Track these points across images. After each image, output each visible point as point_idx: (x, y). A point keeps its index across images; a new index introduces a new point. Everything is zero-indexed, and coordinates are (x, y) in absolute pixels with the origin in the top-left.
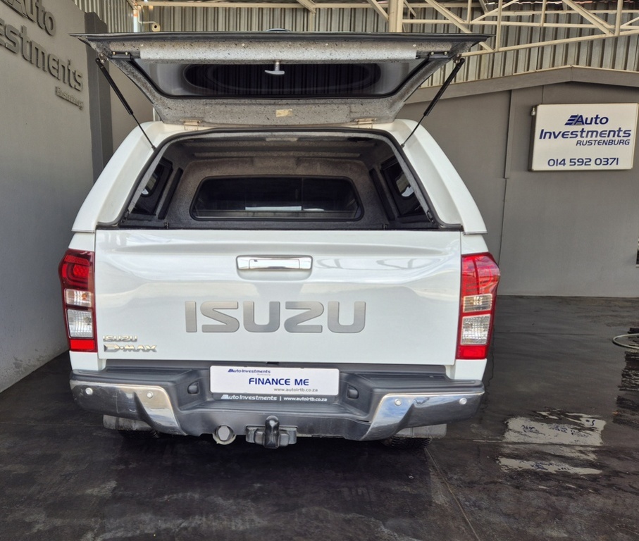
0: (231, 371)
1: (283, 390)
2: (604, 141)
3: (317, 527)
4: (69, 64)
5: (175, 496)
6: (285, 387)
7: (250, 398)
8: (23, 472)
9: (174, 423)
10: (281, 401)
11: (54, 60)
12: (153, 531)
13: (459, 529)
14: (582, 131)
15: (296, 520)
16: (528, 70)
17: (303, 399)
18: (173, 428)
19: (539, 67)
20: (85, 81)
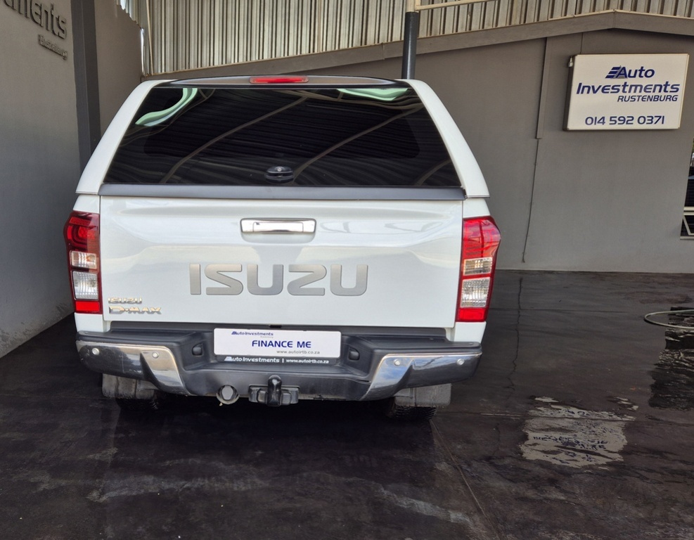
0: (234, 333)
1: (285, 352)
2: (649, 96)
3: (318, 488)
4: (52, 9)
5: (177, 461)
6: (288, 349)
7: (253, 360)
8: (22, 439)
9: (179, 383)
10: (283, 363)
11: (36, 4)
12: (157, 491)
13: (458, 491)
14: (625, 85)
15: (297, 482)
16: (565, 15)
17: (305, 361)
18: (178, 388)
19: (578, 11)
20: (69, 27)
